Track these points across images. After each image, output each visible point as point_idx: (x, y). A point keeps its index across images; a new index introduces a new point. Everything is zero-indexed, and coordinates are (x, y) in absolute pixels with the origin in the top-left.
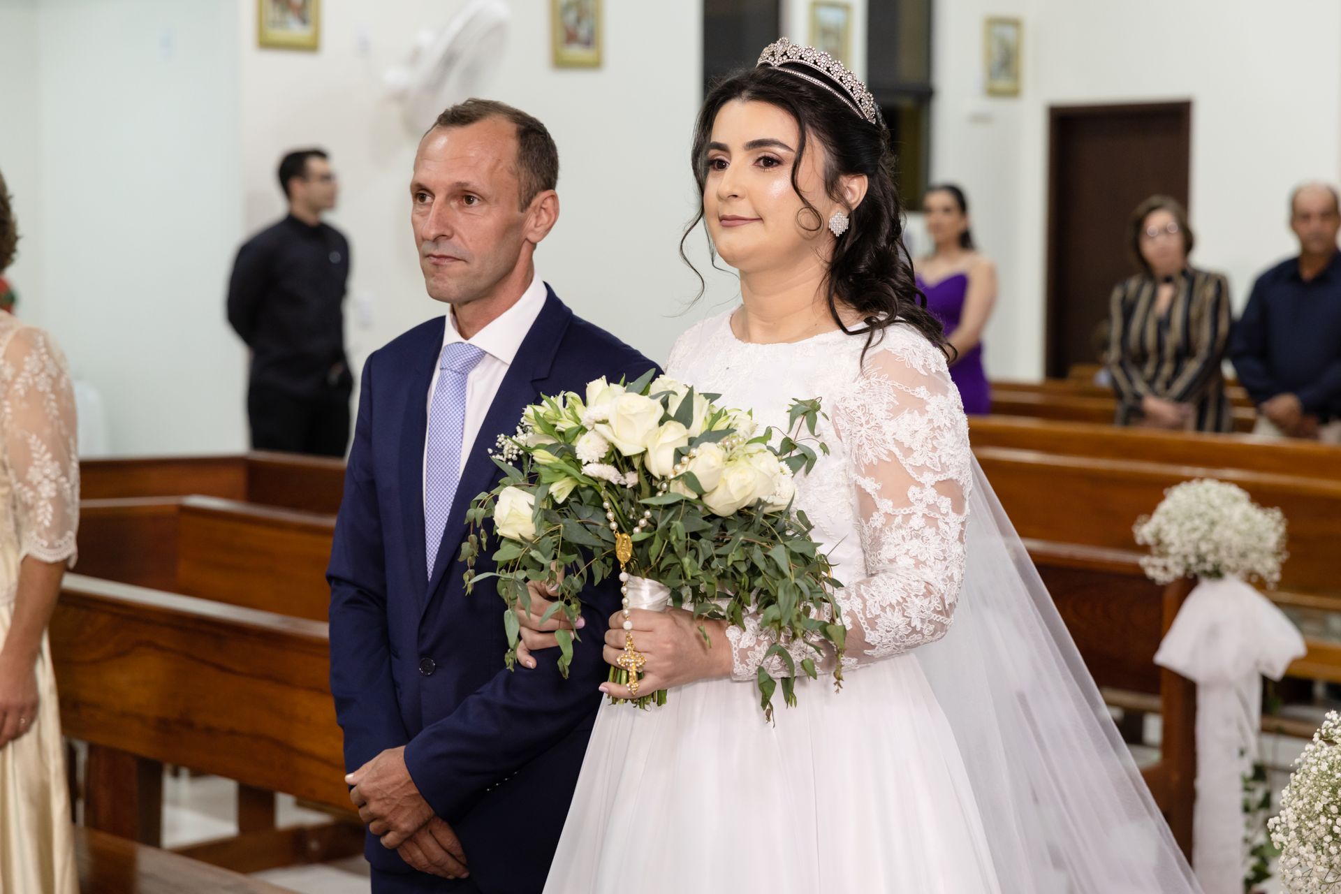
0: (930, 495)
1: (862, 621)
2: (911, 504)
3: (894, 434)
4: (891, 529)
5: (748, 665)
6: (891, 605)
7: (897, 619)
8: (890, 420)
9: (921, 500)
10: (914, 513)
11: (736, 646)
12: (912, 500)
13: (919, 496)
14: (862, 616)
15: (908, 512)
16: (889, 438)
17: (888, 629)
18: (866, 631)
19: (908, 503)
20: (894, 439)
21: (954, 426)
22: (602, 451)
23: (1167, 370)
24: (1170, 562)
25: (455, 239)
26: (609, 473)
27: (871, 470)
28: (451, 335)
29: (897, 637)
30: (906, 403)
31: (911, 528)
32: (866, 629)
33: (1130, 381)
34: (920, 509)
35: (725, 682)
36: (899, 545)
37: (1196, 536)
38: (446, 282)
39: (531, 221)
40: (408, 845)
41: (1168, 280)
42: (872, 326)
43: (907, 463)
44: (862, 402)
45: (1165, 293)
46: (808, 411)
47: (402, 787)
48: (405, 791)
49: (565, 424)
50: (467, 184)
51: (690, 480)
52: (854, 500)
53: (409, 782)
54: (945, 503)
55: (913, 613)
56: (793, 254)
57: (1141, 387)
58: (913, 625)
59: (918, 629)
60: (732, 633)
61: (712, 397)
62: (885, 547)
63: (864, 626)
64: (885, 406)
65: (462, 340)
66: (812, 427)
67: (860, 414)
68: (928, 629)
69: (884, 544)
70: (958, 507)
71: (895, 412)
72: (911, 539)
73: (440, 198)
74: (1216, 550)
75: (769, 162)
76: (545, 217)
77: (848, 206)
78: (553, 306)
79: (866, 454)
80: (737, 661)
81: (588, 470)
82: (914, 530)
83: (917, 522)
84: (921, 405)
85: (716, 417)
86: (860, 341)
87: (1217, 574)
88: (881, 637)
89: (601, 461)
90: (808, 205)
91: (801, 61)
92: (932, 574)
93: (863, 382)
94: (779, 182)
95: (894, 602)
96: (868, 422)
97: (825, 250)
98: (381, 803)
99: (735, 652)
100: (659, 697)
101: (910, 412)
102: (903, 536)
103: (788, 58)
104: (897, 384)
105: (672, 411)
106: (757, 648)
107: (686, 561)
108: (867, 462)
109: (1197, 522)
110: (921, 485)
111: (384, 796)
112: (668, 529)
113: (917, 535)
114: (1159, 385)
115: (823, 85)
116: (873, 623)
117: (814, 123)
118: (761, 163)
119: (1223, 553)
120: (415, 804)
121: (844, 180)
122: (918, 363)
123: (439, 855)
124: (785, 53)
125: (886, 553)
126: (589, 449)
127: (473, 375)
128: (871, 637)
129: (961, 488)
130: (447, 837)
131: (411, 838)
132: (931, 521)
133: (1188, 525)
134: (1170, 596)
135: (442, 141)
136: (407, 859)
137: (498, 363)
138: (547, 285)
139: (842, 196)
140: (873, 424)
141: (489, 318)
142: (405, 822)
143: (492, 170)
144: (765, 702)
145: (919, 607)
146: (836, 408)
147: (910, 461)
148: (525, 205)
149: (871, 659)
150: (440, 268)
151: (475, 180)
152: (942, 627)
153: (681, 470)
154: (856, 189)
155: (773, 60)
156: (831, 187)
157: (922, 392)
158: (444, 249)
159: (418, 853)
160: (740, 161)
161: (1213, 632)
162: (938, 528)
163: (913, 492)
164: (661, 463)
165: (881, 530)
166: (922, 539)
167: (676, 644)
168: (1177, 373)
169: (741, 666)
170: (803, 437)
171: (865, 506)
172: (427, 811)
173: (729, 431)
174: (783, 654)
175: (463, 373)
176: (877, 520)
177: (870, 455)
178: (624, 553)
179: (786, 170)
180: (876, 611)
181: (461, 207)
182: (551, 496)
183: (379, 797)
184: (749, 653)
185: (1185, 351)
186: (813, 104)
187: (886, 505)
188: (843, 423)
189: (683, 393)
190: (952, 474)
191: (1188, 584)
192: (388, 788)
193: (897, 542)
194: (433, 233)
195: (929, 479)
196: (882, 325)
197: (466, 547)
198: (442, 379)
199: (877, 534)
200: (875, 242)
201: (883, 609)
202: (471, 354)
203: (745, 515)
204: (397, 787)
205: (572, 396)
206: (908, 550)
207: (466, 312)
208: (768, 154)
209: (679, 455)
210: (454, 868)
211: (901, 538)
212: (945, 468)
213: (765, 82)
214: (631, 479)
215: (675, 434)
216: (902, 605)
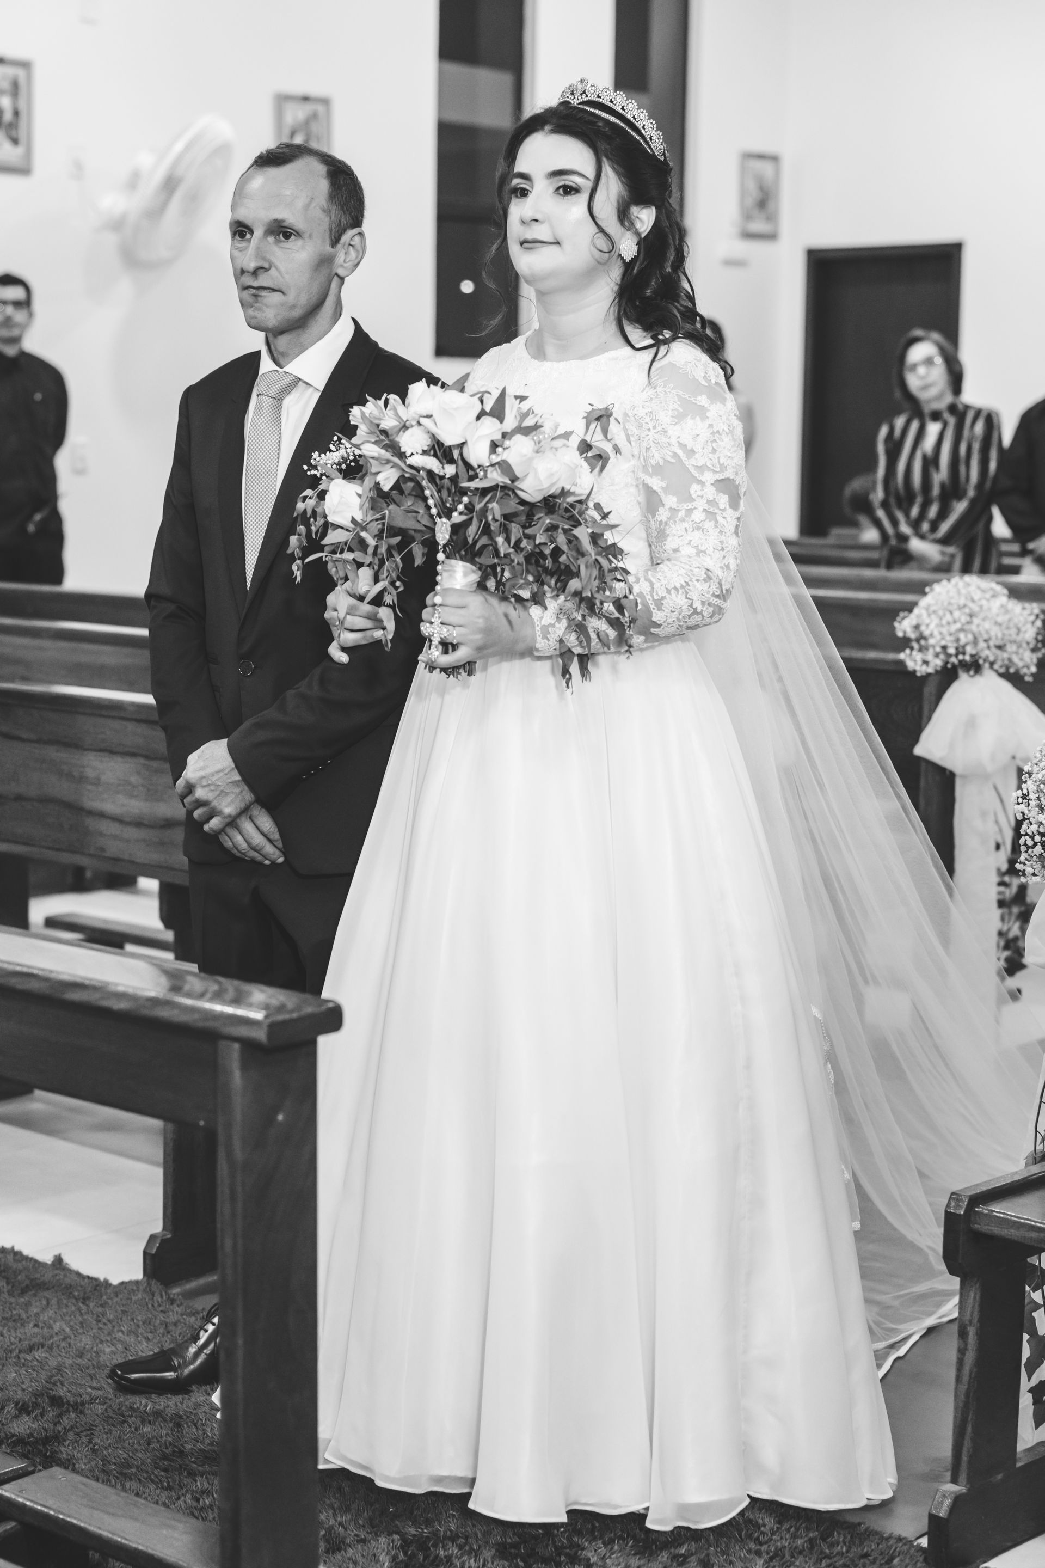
0: (710, 492)
1: (650, 602)
2: (694, 500)
3: (679, 437)
4: (675, 522)
5: (549, 640)
6: (675, 588)
7: (679, 600)
8: (675, 425)
9: (702, 497)
10: (695, 508)
11: (538, 623)
12: (694, 496)
13: (700, 493)
14: (650, 598)
15: (690, 507)
16: (674, 441)
17: (673, 610)
18: (653, 611)
19: (691, 499)
20: (678, 442)
21: (731, 431)
22: (425, 443)
23: (933, 511)
24: (930, 656)
25: (273, 271)
26: (432, 464)
27: (658, 470)
28: (266, 365)
29: (681, 617)
30: (689, 410)
31: (693, 521)
32: (654, 609)
33: (895, 523)
34: (701, 504)
35: (528, 660)
36: (682, 536)
37: (954, 627)
38: (264, 312)
39: (340, 258)
40: (231, 832)
41: (936, 416)
42: (658, 343)
43: (689, 463)
44: (650, 410)
45: (933, 429)
46: (601, 417)
47: (226, 774)
48: (229, 779)
49: (388, 423)
50: (283, 221)
51: (504, 467)
52: (642, 499)
53: (233, 769)
54: (723, 500)
55: (694, 596)
56: (588, 276)
57: (905, 529)
58: (694, 607)
59: (699, 610)
60: (535, 611)
61: (522, 398)
62: (669, 539)
63: (652, 607)
64: (670, 413)
65: (277, 368)
66: (605, 432)
67: (648, 420)
68: (707, 611)
69: (668, 535)
70: (734, 504)
71: (679, 418)
72: (693, 530)
73: (258, 232)
74: (975, 642)
75: (568, 190)
76: (353, 254)
77: (637, 234)
78: (360, 337)
79: (653, 456)
80: (539, 636)
81: (410, 461)
82: (696, 523)
83: (698, 516)
84: (702, 412)
85: (524, 416)
86: (648, 355)
87: (974, 666)
88: (667, 616)
89: (425, 452)
90: (601, 230)
91: (599, 99)
92: (712, 562)
93: (650, 392)
94: (576, 207)
95: (678, 586)
96: (654, 427)
97: (616, 273)
98: (207, 789)
99: (538, 628)
100: (469, 667)
101: (693, 418)
102: (686, 528)
103: (587, 96)
104: (681, 393)
105: (488, 409)
106: (557, 624)
107: (500, 540)
108: (654, 463)
109: (957, 614)
110: (702, 483)
111: (210, 782)
112: (485, 510)
113: (698, 527)
114: (925, 526)
115: (618, 121)
116: (659, 604)
117: (610, 156)
118: (561, 191)
119: (982, 645)
120: (237, 790)
121: (634, 210)
122: (699, 375)
123: (258, 839)
124: (584, 92)
125: (670, 544)
126: (413, 442)
127: (288, 401)
128: (657, 616)
129: (737, 487)
130: (266, 823)
131: (232, 822)
132: (710, 515)
133: (948, 617)
134: (929, 690)
135: (259, 180)
136: (229, 844)
137: (311, 389)
138: (354, 320)
139: (632, 224)
140: (659, 429)
141: (303, 349)
142: (229, 808)
143: (307, 207)
144: (565, 672)
145: (701, 591)
146: (626, 415)
147: (693, 461)
148: (335, 241)
149: (656, 637)
150: (259, 299)
151: (291, 217)
152: (719, 611)
153: (495, 459)
154: (645, 218)
155: (572, 98)
156: (623, 215)
157: (703, 400)
158: (263, 280)
159: (239, 839)
160: (542, 190)
161: (971, 724)
162: (717, 522)
163: (695, 489)
164: (478, 454)
165: (666, 523)
166: (703, 531)
167: (487, 619)
168: (943, 514)
169: (542, 641)
170: (597, 440)
171: (651, 502)
172: (249, 796)
173: (536, 427)
174: (581, 629)
175: (279, 399)
176: (663, 514)
177: (656, 457)
178: (443, 534)
179: (584, 197)
180: (663, 593)
181: (278, 242)
182: (377, 484)
183: (204, 783)
184: (550, 629)
185: (953, 490)
186: (608, 139)
187: (670, 501)
188: (632, 428)
189: (496, 394)
190: (729, 474)
191: (948, 676)
192: (213, 775)
193: (680, 533)
194: (252, 265)
195: (709, 477)
196: (666, 342)
197: (293, 540)
198: (259, 405)
199: (662, 527)
200: (662, 267)
201: (669, 591)
202: (287, 381)
203: (550, 503)
204: (221, 774)
205: (393, 398)
206: (691, 541)
207: (282, 342)
208: (567, 183)
209: (494, 446)
210: (273, 853)
211: (684, 530)
212: (723, 468)
213: (566, 117)
214: (450, 470)
215: (491, 428)
216: (685, 587)
